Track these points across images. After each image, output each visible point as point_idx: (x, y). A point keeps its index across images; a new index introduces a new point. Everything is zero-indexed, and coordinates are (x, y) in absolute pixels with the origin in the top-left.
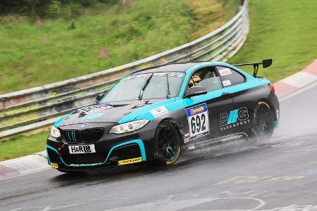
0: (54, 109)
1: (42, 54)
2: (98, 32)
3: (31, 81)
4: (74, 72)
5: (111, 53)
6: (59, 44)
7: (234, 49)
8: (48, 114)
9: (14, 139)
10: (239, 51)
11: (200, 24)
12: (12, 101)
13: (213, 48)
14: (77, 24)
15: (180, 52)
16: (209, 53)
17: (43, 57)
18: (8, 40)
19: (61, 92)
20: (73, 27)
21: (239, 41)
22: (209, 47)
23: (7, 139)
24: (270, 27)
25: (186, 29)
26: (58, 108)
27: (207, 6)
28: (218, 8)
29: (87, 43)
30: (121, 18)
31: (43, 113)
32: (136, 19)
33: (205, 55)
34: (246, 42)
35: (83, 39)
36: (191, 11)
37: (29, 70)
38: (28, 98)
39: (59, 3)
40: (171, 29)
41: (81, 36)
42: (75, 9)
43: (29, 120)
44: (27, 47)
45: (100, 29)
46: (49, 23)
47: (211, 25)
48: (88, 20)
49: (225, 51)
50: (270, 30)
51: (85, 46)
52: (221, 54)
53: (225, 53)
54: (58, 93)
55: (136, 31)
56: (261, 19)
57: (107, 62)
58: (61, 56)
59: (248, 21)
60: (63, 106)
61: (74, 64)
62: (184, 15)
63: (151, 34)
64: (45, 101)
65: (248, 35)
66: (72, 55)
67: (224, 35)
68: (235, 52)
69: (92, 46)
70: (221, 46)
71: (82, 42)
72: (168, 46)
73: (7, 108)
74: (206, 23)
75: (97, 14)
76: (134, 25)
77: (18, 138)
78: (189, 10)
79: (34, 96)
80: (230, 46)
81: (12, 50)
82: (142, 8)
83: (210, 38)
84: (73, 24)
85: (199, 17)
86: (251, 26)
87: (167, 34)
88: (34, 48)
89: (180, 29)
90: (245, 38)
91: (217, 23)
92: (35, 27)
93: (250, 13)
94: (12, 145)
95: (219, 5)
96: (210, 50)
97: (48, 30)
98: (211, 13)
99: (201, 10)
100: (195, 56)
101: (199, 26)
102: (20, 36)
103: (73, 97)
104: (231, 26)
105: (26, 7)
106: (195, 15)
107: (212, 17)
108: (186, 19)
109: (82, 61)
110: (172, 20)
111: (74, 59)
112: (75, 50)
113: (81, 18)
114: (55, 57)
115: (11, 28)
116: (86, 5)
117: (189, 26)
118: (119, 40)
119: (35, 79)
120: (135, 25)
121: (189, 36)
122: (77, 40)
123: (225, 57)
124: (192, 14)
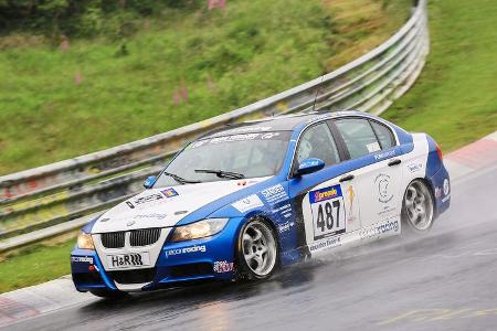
0: (95, 197)
1: (72, 101)
2: (168, 59)
3: (54, 148)
4: (128, 130)
5: (191, 96)
6: (102, 82)
7: (404, 84)
8: (85, 206)
9: (28, 252)
10: (412, 87)
11: (344, 40)
12: (22, 187)
13: (367, 83)
14: (131, 46)
15: (310, 91)
16: (360, 92)
17: (74, 106)
18: (13, 78)
19: (106, 167)
20: (124, 52)
21: (413, 69)
22: (360, 81)
23: (16, 252)
24: (465, 43)
25: (320, 51)
26: (103, 196)
27: (354, 8)
28: (375, 12)
29: (149, 79)
30: (206, 34)
31: (77, 204)
32: (232, 35)
33: (352, 96)
34: (424, 70)
35: (141, 73)
36: (328, 18)
37: (51, 129)
38: (49, 180)
39: (98, 10)
40: (294, 51)
41: (138, 67)
42: (126, 22)
43: (53, 217)
44: (46, 88)
45: (171, 55)
46: (82, 47)
47: (363, 42)
48: (150, 40)
49: (387, 87)
50: (466, 48)
51: (145, 84)
52: (381, 92)
53: (388, 91)
54: (101, 169)
55: (234, 56)
56: (451, 28)
57: (185, 111)
58: (106, 103)
59: (426, 33)
60: (111, 192)
61: (129, 116)
62: (314, 25)
63: (259, 60)
64: (80, 184)
65: (428, 56)
66: (124, 100)
67: (386, 59)
68: (405, 88)
69: (157, 85)
70: (380, 79)
71: (139, 77)
72: (288, 81)
73: (13, 198)
74: (353, 38)
75: (164, 28)
76: (228, 46)
77: (35, 250)
78: (324, 17)
79: (60, 177)
80: (397, 78)
81: (19, 95)
82: (241, 15)
83: (361, 67)
84: (124, 47)
85: (342, 28)
86: (432, 42)
87: (287, 59)
88: (57, 91)
89: (309, 50)
90: (422, 64)
91: (373, 38)
92: (58, 54)
93: (430, 19)
94: (24, 262)
95: (375, 7)
96: (361, 87)
97: (81, 59)
98: (362, 21)
99: (344, 15)
100: (337, 98)
101: (342, 44)
102: (34, 71)
103: (127, 176)
104: (397, 44)
105: (42, 20)
106: (334, 24)
107: (364, 29)
108: (320, 32)
109: (141, 111)
110: (294, 35)
111: (127, 109)
112: (129, 92)
113: (138, 36)
114: (94, 105)
115: (16, 57)
116: (146, 12)
117: (324, 45)
118: (205, 74)
119: (60, 144)
120: (231, 46)
121: (325, 62)
122: (132, 75)
123: (388, 97)
124: (328, 24)
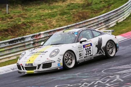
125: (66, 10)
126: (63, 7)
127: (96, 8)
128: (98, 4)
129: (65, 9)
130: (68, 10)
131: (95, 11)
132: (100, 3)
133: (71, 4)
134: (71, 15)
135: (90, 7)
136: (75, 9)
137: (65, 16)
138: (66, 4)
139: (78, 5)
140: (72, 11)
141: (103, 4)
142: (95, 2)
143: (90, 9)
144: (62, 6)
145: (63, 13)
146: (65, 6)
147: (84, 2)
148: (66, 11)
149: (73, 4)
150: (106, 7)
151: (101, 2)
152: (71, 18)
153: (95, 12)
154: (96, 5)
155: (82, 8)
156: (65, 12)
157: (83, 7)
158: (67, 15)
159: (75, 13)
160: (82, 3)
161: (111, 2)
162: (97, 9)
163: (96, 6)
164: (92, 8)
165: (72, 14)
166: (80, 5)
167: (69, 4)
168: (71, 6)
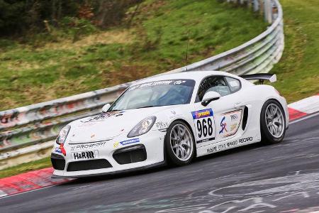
13: (257, 56)
15: (226, 58)
16: (253, 61)
53: (268, 62)
64: (97, 107)
100: (241, 63)
125: (83, 62)
126: (74, 54)
127: (172, 56)
128: (178, 44)
129: (80, 59)
130: (91, 61)
131: (169, 64)
132: (182, 42)
133: (97, 46)
134: (101, 75)
135: (154, 53)
136: (110, 60)
137: (81, 77)
138: (85, 45)
139: (119, 49)
140: (101, 63)
141: (191, 44)
142: (167, 39)
143: (154, 58)
144: (73, 51)
145: (75, 70)
146: (80, 52)
147: (136, 41)
148: (85, 64)
149: (103, 45)
150: (201, 52)
151: (185, 39)
152: (100, 84)
153: (168, 66)
154: (171, 47)
155: (129, 57)
156: (83, 68)
157: (132, 54)
158: (89, 75)
159: (111, 71)
160: (131, 42)
161: (213, 39)
162: (174, 59)
163: (173, 51)
164: (161, 57)
165: (101, 72)
166: (124, 49)
167: (92, 46)
168: (97, 51)
